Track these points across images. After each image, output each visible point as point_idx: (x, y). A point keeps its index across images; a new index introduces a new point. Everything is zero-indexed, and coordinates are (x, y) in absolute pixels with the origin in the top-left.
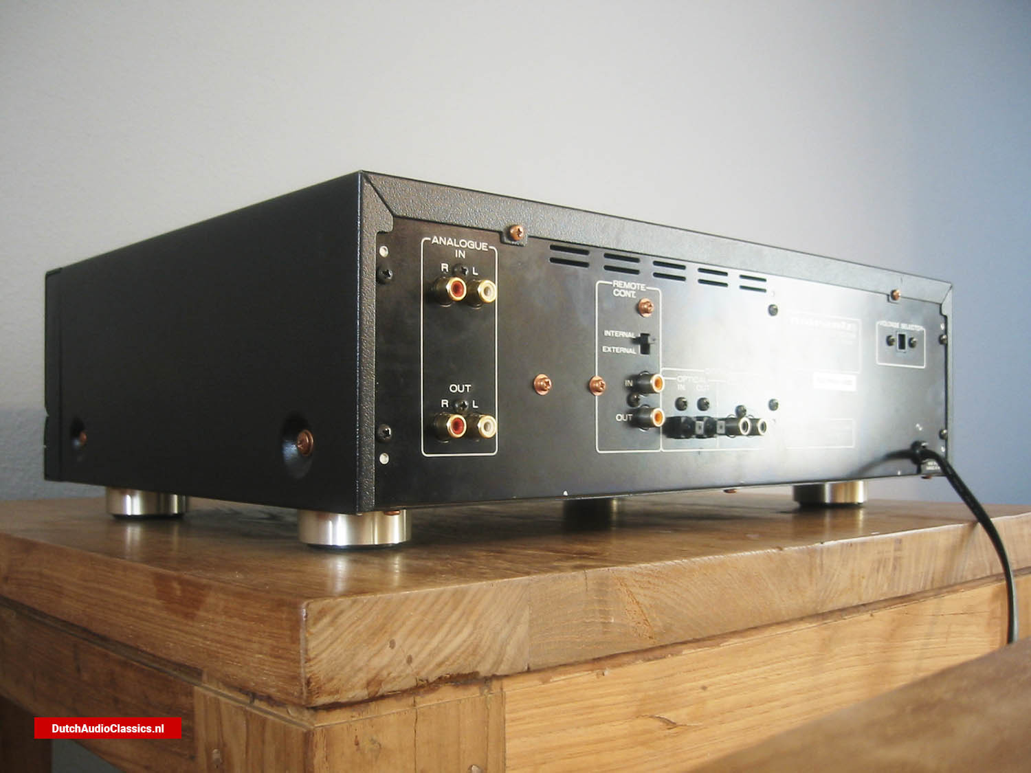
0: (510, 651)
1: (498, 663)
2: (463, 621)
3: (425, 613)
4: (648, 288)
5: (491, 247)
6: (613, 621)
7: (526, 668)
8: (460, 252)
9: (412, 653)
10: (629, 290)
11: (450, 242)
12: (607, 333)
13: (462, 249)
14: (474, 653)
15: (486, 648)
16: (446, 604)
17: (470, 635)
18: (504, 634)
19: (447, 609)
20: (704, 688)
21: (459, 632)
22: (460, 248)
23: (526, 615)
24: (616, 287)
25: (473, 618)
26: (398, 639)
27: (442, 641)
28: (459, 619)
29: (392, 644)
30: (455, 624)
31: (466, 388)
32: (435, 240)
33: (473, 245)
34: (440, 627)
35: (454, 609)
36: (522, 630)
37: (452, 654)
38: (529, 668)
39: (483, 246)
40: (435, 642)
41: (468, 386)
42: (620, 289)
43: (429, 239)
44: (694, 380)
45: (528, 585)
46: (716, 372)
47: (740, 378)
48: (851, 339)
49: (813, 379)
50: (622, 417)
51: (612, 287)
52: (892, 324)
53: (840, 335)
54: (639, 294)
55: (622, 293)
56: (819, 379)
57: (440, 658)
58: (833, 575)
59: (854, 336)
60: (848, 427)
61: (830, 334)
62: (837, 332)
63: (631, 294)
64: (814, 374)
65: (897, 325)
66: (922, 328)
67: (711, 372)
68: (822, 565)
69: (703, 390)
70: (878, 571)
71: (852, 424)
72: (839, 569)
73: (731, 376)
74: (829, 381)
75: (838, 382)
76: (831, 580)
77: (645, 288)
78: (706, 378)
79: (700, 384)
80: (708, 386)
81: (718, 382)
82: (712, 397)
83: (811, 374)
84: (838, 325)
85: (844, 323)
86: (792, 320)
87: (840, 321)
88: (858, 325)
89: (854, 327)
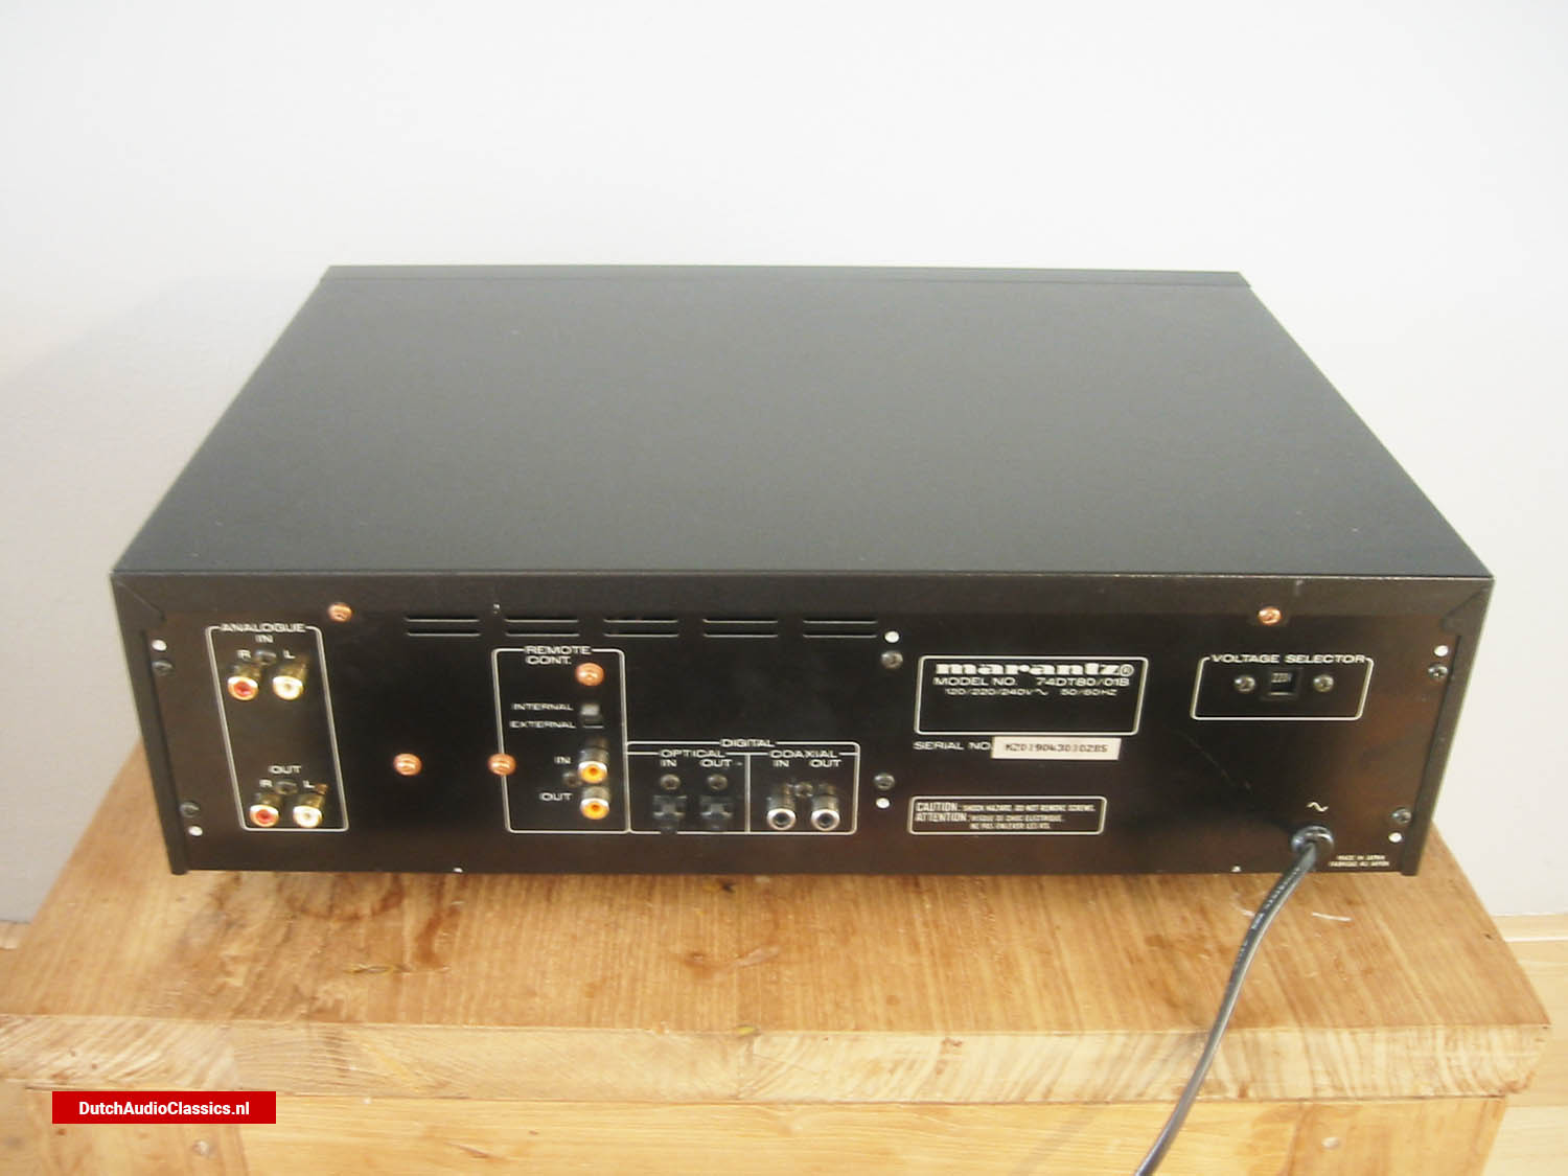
0: (212, 1076)
1: (200, 1080)
2: (149, 1047)
3: (105, 1036)
4: (594, 650)
5: (309, 628)
8: (264, 637)
9: (96, 1061)
10: (556, 655)
11: (248, 628)
12: (517, 706)
13: (266, 634)
14: (167, 1071)
15: (181, 1069)
17: (160, 1058)
20: (533, 1133)
21: (146, 1055)
22: (264, 633)
23: (229, 1052)
24: (531, 653)
25: (163, 1045)
26: (78, 1051)
29: (73, 1054)
30: (139, 1049)
31: (293, 769)
32: (226, 628)
33: (282, 628)
34: (126, 1045)
35: (139, 1036)
37: (143, 1067)
39: (298, 628)
41: (296, 767)
42: (538, 656)
43: (218, 628)
44: (696, 754)
45: (226, 1029)
46: (745, 744)
47: (802, 748)
48: (1113, 687)
49: (992, 745)
50: (552, 797)
51: (523, 655)
52: (1254, 659)
53: (1081, 682)
54: (578, 659)
55: (544, 660)
56: (1008, 746)
57: (128, 1070)
58: (777, 1067)
59: (1124, 682)
60: (1087, 808)
61: (1051, 682)
62: (1072, 679)
63: (562, 660)
64: (996, 739)
65: (1273, 659)
66: (1361, 658)
67: (733, 743)
68: (750, 1056)
69: (716, 765)
70: (892, 1072)
71: (1097, 804)
72: (791, 1062)
73: (781, 748)
74: (1039, 747)
75: (1063, 748)
76: (771, 1071)
77: (589, 650)
78: (723, 750)
79: (709, 759)
80: (728, 761)
81: (748, 754)
82: (734, 774)
83: (989, 739)
84: (1077, 670)
85: (1096, 666)
86: (942, 669)
87: (1082, 663)
88: (1138, 665)
89: (1128, 669)
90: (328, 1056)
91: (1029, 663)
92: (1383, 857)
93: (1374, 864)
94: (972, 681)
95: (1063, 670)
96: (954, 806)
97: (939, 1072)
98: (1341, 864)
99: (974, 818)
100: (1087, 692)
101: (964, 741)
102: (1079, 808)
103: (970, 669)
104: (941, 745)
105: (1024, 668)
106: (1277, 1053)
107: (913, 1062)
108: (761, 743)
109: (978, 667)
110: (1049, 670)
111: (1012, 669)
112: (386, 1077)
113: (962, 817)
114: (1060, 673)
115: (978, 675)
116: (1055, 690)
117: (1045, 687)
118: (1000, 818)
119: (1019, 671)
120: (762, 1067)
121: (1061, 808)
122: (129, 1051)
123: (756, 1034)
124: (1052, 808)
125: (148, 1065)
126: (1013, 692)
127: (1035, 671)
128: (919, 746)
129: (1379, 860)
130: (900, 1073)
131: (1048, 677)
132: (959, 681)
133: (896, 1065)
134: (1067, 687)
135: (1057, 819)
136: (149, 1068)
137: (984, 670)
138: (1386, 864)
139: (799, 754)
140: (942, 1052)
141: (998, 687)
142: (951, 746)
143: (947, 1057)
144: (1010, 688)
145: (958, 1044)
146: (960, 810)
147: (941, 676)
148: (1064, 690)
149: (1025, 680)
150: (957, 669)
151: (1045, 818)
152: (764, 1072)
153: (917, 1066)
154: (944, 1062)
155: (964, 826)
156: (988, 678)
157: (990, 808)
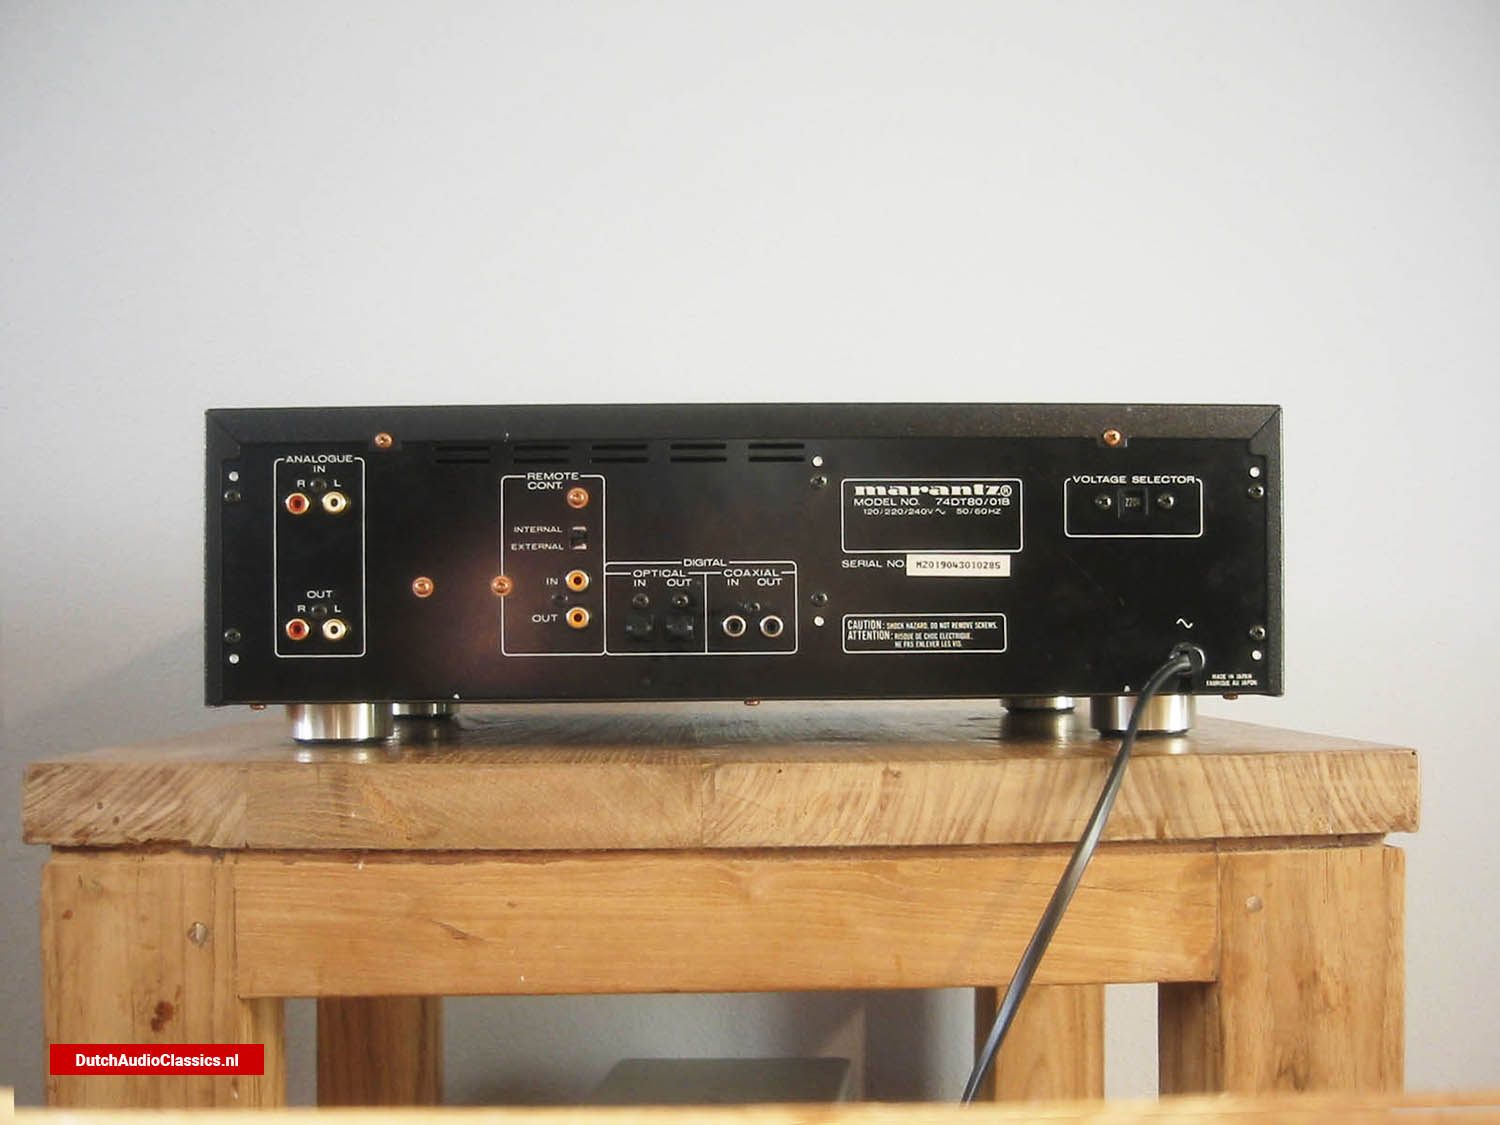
0: (223, 829)
1: (209, 835)
2: (171, 794)
3: (132, 784)
4: (582, 476)
5: (356, 458)
6: (353, 815)
7: (243, 845)
8: (319, 467)
9: (118, 814)
10: (551, 481)
11: (307, 459)
12: (517, 529)
13: (321, 465)
14: (183, 822)
15: (195, 822)
16: (154, 779)
17: (180, 807)
18: (217, 811)
19: (155, 783)
20: (511, 905)
21: (165, 805)
22: (319, 464)
23: (242, 799)
24: (531, 479)
25: (183, 792)
26: (105, 802)
27: (148, 810)
28: (169, 792)
29: (100, 806)
30: (164, 796)
31: (326, 594)
32: (290, 459)
33: (334, 459)
34: (150, 794)
35: (163, 783)
36: (238, 809)
37: (159, 821)
38: (247, 845)
39: (347, 458)
40: (141, 809)
41: (329, 592)
42: (537, 481)
43: (283, 459)
44: (662, 574)
45: (245, 771)
46: (703, 563)
47: (751, 567)
48: (998, 506)
49: (905, 563)
50: (541, 618)
51: (525, 481)
52: (1106, 479)
53: (971, 502)
54: (568, 484)
55: (542, 485)
56: (919, 564)
57: (146, 823)
58: (738, 804)
59: (1007, 502)
60: (991, 625)
61: (947, 502)
62: (963, 500)
63: (556, 485)
64: (908, 556)
65: (1122, 480)
66: (1191, 479)
67: (694, 563)
68: (712, 790)
69: (680, 585)
70: (841, 808)
71: (999, 621)
72: (750, 797)
73: (734, 567)
74: (944, 564)
75: (965, 565)
76: (732, 809)
77: (579, 476)
78: (686, 570)
79: (674, 579)
80: (688, 580)
81: (706, 573)
82: (694, 592)
83: (904, 557)
84: (967, 490)
85: (981, 486)
86: (860, 491)
87: (971, 484)
88: (1015, 486)
89: (1007, 490)
90: (333, 801)
91: (929, 485)
92: (1250, 676)
93: (1244, 683)
94: (884, 502)
95: (956, 490)
96: (879, 624)
97: (883, 808)
98: (1216, 683)
99: (896, 636)
100: (977, 511)
101: (883, 559)
102: (984, 625)
103: (882, 491)
104: (864, 563)
105: (925, 489)
106: (1182, 784)
107: (858, 799)
108: (716, 563)
109: (888, 489)
110: (944, 491)
111: (915, 491)
112: (382, 826)
113: (887, 635)
114: (953, 493)
115: (888, 496)
116: (951, 509)
117: (943, 507)
118: (918, 636)
119: (920, 492)
120: (723, 806)
121: (968, 625)
122: (152, 800)
123: (717, 766)
124: (961, 625)
125: (167, 816)
126: (918, 512)
127: (934, 492)
128: (846, 564)
129: (1248, 679)
130: (848, 808)
131: (945, 497)
132: (874, 502)
133: (845, 799)
134: (960, 506)
135: (967, 636)
136: (166, 821)
137: (893, 492)
138: (1254, 683)
139: (747, 573)
140: (884, 784)
141: (904, 507)
142: (872, 564)
143: (890, 789)
144: (915, 508)
145: (897, 775)
146: (884, 628)
147: (859, 497)
148: (959, 510)
149: (926, 500)
150: (871, 491)
151: (958, 635)
152: (726, 811)
153: (862, 800)
154: (887, 797)
155: (889, 644)
156: (897, 498)
157: (910, 626)
